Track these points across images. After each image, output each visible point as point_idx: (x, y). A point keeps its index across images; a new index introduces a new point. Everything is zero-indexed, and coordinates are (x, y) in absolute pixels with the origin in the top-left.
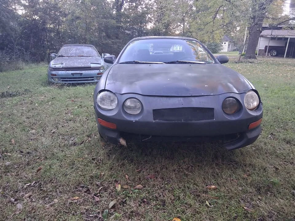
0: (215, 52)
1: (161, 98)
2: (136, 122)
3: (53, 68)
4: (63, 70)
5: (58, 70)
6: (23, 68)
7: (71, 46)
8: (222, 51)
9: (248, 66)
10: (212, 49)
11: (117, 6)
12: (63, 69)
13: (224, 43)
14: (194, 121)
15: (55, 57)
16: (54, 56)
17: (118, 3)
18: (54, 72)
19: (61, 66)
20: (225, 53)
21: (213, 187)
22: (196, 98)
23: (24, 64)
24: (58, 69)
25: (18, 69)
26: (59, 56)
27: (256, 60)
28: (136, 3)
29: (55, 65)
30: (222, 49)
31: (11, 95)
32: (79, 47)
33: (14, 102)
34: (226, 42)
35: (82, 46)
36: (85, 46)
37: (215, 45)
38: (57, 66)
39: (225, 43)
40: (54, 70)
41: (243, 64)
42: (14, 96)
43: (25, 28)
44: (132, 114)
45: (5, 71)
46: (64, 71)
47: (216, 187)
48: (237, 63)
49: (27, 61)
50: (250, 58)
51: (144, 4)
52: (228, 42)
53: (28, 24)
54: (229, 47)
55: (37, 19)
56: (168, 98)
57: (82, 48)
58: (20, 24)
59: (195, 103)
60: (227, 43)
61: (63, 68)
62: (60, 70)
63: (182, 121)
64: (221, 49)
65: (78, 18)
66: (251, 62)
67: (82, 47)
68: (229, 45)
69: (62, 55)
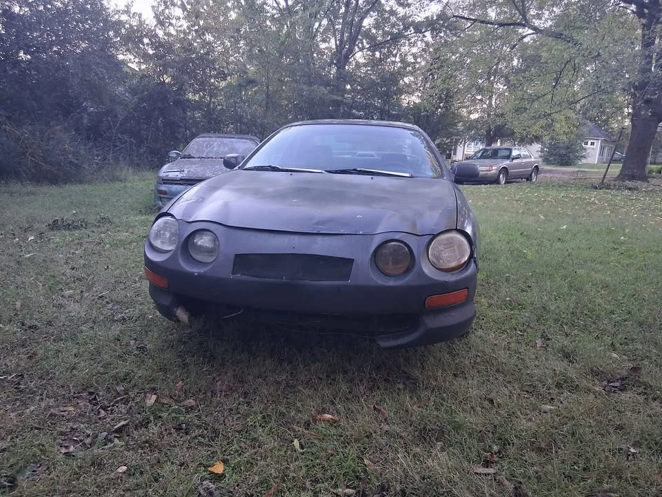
0: (567, 162)
1: (259, 234)
2: (200, 275)
3: (163, 180)
4: (180, 184)
5: (172, 184)
6: (125, 179)
7: (210, 137)
8: (584, 161)
9: (619, 198)
10: (560, 156)
11: (340, 58)
12: (181, 182)
13: (589, 143)
14: (307, 282)
15: (176, 158)
16: (175, 155)
17: (341, 52)
18: (164, 188)
19: (180, 175)
20: (592, 166)
21: (328, 416)
22: (327, 238)
23: (131, 170)
24: (172, 180)
25: (115, 179)
26: (184, 157)
27: (645, 184)
28: (380, 52)
29: (167, 174)
30: (584, 157)
31: (68, 227)
32: (226, 140)
33: (69, 239)
34: (595, 141)
35: (234, 138)
36: (239, 138)
37: (568, 148)
38: (172, 175)
39: (592, 144)
40: (164, 183)
41: (609, 191)
42: (75, 228)
43: (142, 100)
44: (201, 262)
45: (89, 182)
46: (182, 186)
47: (334, 418)
48: (596, 188)
49: (138, 165)
50: (632, 178)
51: (398, 55)
52: (600, 141)
53: (147, 91)
54: (601, 154)
55: (167, 81)
56: (272, 235)
57: (232, 142)
58: (134, 91)
59: (320, 247)
60: (598, 144)
61: (181, 180)
62: (176, 184)
63: (282, 279)
64: (582, 157)
65: (252, 82)
66: (630, 189)
67: (233, 140)
68: (602, 148)
69: (189, 155)
